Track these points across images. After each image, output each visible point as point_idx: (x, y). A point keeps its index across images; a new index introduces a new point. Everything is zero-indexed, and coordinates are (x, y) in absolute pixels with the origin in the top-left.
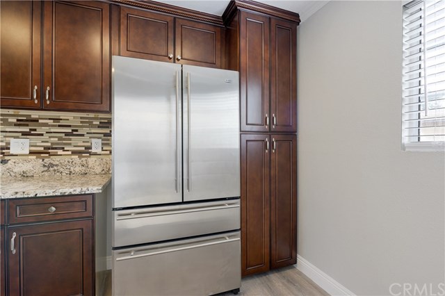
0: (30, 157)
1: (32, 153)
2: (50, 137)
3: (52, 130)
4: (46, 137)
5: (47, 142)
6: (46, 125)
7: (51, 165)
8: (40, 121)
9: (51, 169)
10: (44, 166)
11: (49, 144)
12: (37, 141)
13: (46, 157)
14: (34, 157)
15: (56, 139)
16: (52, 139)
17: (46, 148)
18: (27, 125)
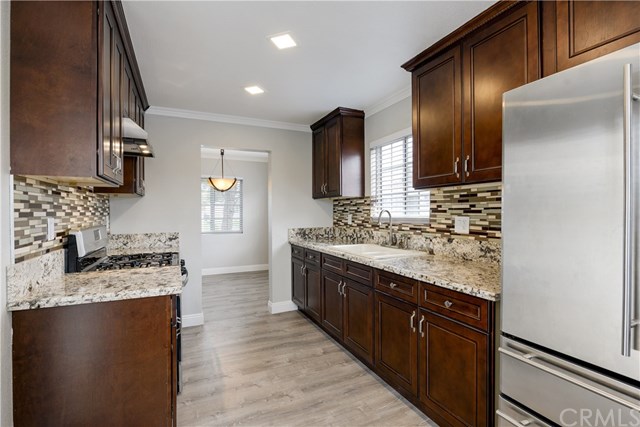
0: (470, 238)
1: (472, 233)
2: (488, 214)
3: (490, 206)
4: (483, 214)
5: (485, 220)
6: (484, 199)
7: (489, 250)
8: (479, 195)
9: (488, 255)
10: (482, 250)
11: (487, 223)
12: (476, 218)
13: (484, 239)
14: (473, 238)
15: (494, 217)
16: (490, 217)
17: (485, 228)
18: (467, 201)
